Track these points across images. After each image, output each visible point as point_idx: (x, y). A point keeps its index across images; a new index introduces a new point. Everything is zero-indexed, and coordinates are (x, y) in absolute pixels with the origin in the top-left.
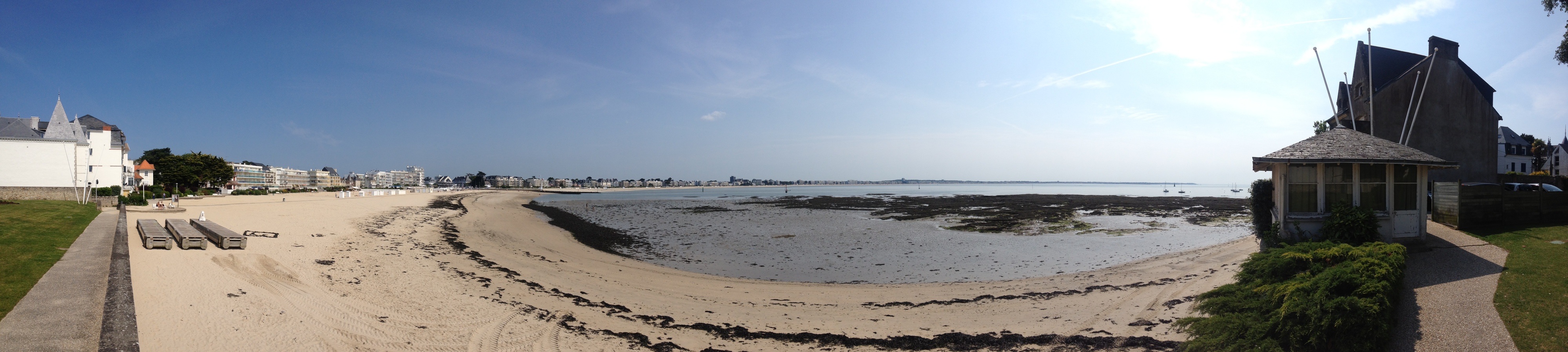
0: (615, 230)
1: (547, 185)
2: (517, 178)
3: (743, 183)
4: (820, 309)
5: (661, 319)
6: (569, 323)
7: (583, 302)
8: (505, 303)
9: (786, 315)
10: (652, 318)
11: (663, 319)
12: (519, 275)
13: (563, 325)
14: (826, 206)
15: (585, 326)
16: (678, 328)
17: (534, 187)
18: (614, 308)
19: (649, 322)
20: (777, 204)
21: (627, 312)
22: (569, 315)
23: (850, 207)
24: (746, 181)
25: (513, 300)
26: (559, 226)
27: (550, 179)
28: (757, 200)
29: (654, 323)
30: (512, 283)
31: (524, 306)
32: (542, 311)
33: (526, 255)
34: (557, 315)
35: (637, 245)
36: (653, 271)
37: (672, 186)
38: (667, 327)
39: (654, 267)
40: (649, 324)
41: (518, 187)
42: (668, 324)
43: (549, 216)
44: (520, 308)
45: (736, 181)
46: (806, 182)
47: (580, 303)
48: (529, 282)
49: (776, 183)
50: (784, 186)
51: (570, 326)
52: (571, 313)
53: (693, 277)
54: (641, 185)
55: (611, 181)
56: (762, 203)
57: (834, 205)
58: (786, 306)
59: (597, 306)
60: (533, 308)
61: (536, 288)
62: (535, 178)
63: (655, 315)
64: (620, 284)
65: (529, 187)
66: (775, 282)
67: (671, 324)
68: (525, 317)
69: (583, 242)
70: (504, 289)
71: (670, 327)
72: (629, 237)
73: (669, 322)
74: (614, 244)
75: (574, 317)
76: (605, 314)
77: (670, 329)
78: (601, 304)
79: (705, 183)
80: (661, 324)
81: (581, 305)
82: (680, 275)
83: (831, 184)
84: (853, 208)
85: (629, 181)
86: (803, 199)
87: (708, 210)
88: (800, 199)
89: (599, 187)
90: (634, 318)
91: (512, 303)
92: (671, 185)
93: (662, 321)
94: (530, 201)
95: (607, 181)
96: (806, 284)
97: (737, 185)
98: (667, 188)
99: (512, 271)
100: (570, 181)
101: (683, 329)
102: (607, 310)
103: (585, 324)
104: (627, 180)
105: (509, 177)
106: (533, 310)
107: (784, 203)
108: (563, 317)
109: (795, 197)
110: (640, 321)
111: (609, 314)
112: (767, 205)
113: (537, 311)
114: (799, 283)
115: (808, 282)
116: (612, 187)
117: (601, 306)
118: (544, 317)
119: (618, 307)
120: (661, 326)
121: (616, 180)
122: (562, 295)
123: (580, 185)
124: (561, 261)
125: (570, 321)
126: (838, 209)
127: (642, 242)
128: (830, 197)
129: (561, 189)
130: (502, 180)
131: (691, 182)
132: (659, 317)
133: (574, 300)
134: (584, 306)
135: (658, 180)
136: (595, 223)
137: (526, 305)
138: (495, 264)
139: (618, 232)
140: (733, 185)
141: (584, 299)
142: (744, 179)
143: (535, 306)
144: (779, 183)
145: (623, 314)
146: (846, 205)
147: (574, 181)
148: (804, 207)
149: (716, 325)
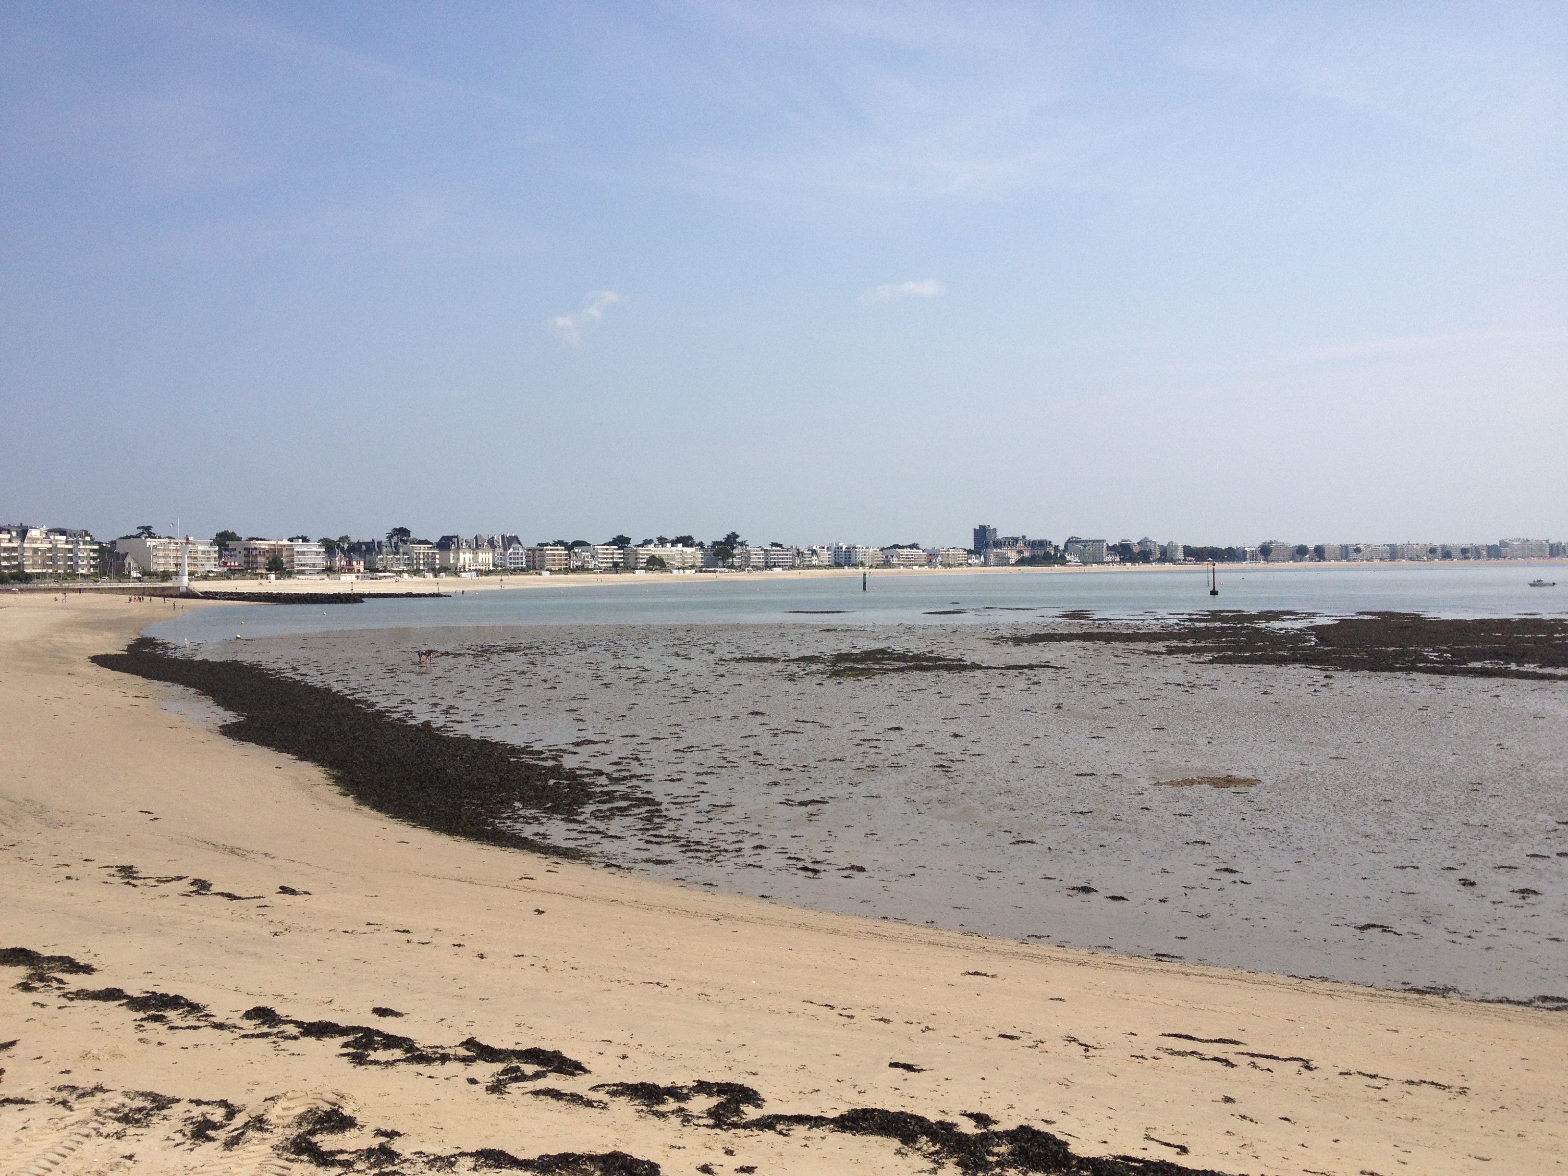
0: (514, 751)
1: (210, 566)
3: (1027, 554)
4: (1383, 1094)
5: (710, 1094)
6: (327, 1142)
7: (387, 1047)
8: (22, 1101)
9: (1228, 1100)
10: (674, 1092)
11: (719, 1093)
12: (88, 969)
13: (299, 1151)
14: (1396, 656)
15: (396, 1145)
16: (779, 1127)
17: (148, 574)
18: (515, 1063)
19: (662, 1108)
20: (1175, 643)
21: (572, 1074)
22: (328, 1108)
23: (1513, 666)
24: (1042, 544)
25: (65, 1080)
26: (269, 745)
27: (224, 540)
28: (1086, 626)
29: (682, 1110)
30: (52, 1009)
31: (115, 1100)
32: (204, 1108)
33: (118, 880)
34: (273, 1115)
35: (605, 807)
36: (674, 911)
37: (740, 568)
38: (735, 1125)
39: (676, 895)
40: (662, 1115)
42: (738, 1112)
43: (225, 702)
44: (97, 1113)
45: (998, 544)
46: (1301, 552)
47: (373, 1055)
48: (137, 994)
49: (1165, 555)
50: (1205, 566)
51: (332, 1153)
52: (333, 1098)
53: (835, 932)
54: (616, 565)
55: (492, 544)
56: (1108, 638)
57: (1434, 656)
58: (1228, 1063)
59: (445, 1058)
60: (161, 1103)
61: (171, 1014)
63: (685, 1079)
64: (539, 965)
66: (1175, 966)
67: (751, 1113)
68: (124, 1147)
69: (379, 806)
70: (13, 1043)
71: (745, 1126)
72: (572, 775)
73: (743, 1107)
74: (511, 806)
75: (347, 1112)
76: (480, 1089)
77: (748, 1132)
78: (463, 1052)
79: (874, 557)
80: (711, 1113)
81: (376, 1062)
82: (782, 923)
83: (1418, 558)
84: (1529, 667)
85: (569, 547)
86: (1288, 625)
87: (888, 664)
88: (1276, 625)
89: (445, 569)
90: (601, 1095)
91: (60, 1096)
92: (737, 561)
93: (714, 1101)
94: (130, 638)
95: (476, 545)
96: (1313, 985)
97: (1003, 561)
98: (723, 575)
99: (51, 959)
100: (314, 547)
101: (800, 1131)
102: (485, 1071)
103: (398, 1134)
104: (561, 543)
106: (161, 1108)
107: (1205, 638)
108: (301, 1119)
109: (1251, 618)
110: (624, 1107)
111: (496, 1088)
112: (1132, 646)
113: (177, 1110)
114: (1282, 979)
115: (1324, 979)
116: (499, 569)
117: (465, 1060)
118: (211, 1133)
119: (533, 1055)
120: (711, 1122)
121: (514, 540)
122: (292, 1030)
123: (359, 565)
124: (284, 890)
125: (332, 1130)
126: (1454, 673)
127: (625, 797)
128: (1417, 618)
129: (273, 584)
131: (814, 552)
132: (703, 1087)
133: (346, 1045)
134: (392, 1063)
135: (686, 541)
136: (427, 724)
137: (126, 1094)
139: (527, 759)
140: (985, 564)
141: (388, 1037)
142: (1031, 537)
143: (170, 1095)
144: (1180, 555)
145: (553, 1081)
146: (1495, 655)
147: (330, 547)
148: (1295, 661)
149: (933, 1117)
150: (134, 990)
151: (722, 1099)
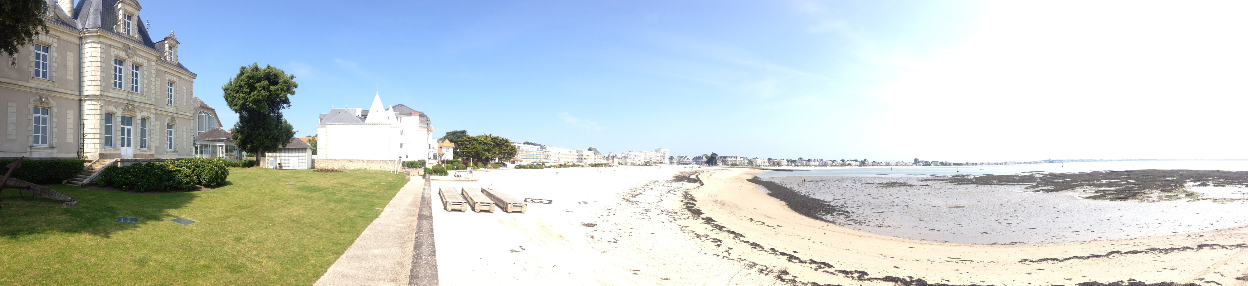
0: (821, 201)
1: (767, 164)
2: (743, 158)
3: (924, 164)
4: (985, 265)
5: (858, 273)
6: (784, 277)
7: (795, 259)
8: (733, 260)
9: (957, 270)
10: (851, 273)
11: (860, 273)
12: (744, 237)
13: (778, 278)
14: (989, 182)
15: (796, 279)
16: (871, 280)
17: (756, 165)
18: (820, 265)
19: (849, 276)
20: (951, 181)
21: (831, 268)
22: (784, 270)
23: (1008, 183)
24: (927, 162)
25: (740, 257)
26: (776, 197)
27: (769, 159)
28: (935, 178)
29: (852, 276)
30: (738, 243)
31: (747, 262)
32: (762, 267)
33: (749, 221)
34: (774, 270)
35: (838, 213)
36: (852, 235)
37: (867, 166)
38: (863, 280)
39: (852, 231)
40: (849, 277)
41: (744, 165)
42: (863, 277)
43: (768, 189)
44: (745, 264)
45: (919, 162)
46: (973, 164)
47: (793, 260)
48: (752, 243)
49: (950, 164)
50: (956, 166)
51: (784, 279)
52: (785, 268)
53: (884, 239)
54: (842, 165)
55: (818, 161)
56: (939, 180)
57: (995, 182)
58: (958, 263)
59: (806, 263)
60: (755, 264)
61: (757, 247)
62: (757, 159)
63: (853, 270)
64: (825, 245)
65: (752, 165)
66: (949, 244)
67: (866, 277)
68: (749, 271)
69: (795, 211)
70: (732, 249)
71: (865, 280)
72: (832, 206)
73: (864, 276)
74: (820, 212)
75: (788, 271)
76: (813, 269)
77: (865, 281)
78: (810, 262)
79: (894, 164)
80: (858, 277)
81: (793, 262)
82: (873, 237)
83: (993, 165)
84: (1010, 183)
85: (833, 161)
86: (971, 177)
87: (897, 185)
88: (969, 177)
89: (809, 165)
90: (836, 273)
91: (739, 260)
92: (866, 164)
93: (859, 275)
94: (753, 176)
95: (815, 161)
96: (974, 245)
97: (920, 165)
98: (863, 167)
99: (738, 234)
100: (785, 161)
101: (875, 281)
102: (814, 266)
103: (797, 277)
104: (831, 161)
105: (737, 158)
106: (755, 265)
107: (956, 180)
108: (779, 272)
109: (964, 176)
110: (841, 275)
111: (816, 270)
112: (943, 181)
113: (757, 266)
114: (968, 245)
115: (976, 244)
116: (819, 165)
117: (810, 263)
118: (763, 272)
119: (823, 263)
120: (858, 279)
121: (822, 160)
122: (778, 253)
123: (793, 164)
124: (778, 226)
125: (784, 275)
126: (998, 185)
127: (843, 211)
128: (992, 175)
129: (778, 168)
130: (731, 159)
131: (882, 163)
132: (856, 272)
133: (787, 258)
134: (796, 262)
135: (856, 160)
136: (805, 195)
137: (749, 261)
138: (725, 227)
139: (823, 203)
140: (916, 166)
141: (795, 257)
142: (925, 161)
143: (756, 263)
144: (952, 164)
145: (827, 269)
146: (1005, 181)
147: (788, 161)
148: (972, 184)
149: (901, 278)
150: (751, 242)
151: (860, 274)
